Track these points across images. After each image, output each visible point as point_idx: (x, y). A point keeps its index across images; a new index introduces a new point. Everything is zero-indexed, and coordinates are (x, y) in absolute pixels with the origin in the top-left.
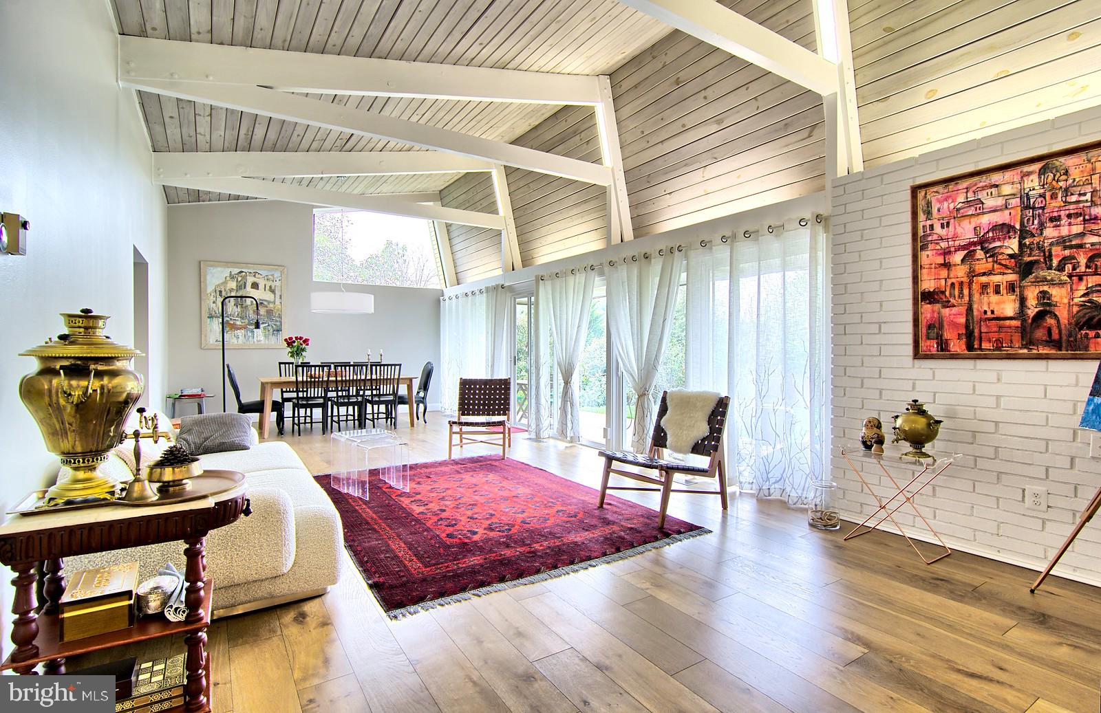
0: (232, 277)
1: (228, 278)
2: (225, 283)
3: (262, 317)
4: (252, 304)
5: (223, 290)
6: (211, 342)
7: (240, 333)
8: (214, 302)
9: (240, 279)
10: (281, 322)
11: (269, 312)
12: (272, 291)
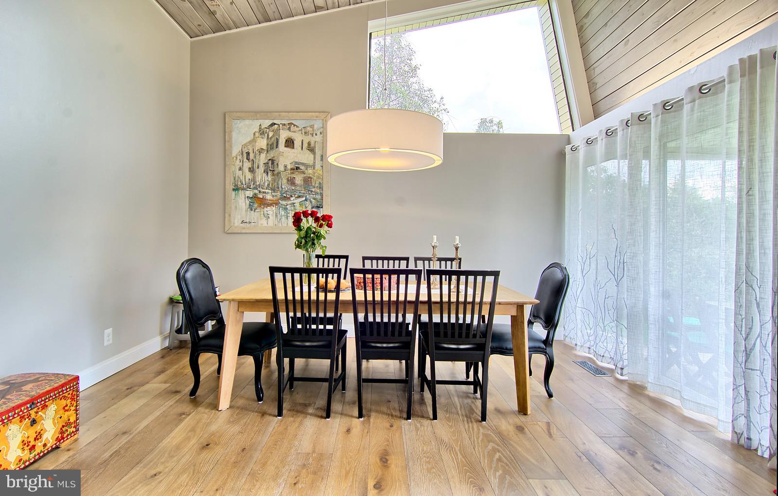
0: (262, 132)
1: (257, 135)
2: (254, 141)
3: (298, 188)
4: (285, 170)
5: (251, 151)
6: (236, 224)
7: (271, 210)
8: (240, 169)
9: (271, 134)
10: (322, 195)
11: (307, 181)
12: (311, 149)
